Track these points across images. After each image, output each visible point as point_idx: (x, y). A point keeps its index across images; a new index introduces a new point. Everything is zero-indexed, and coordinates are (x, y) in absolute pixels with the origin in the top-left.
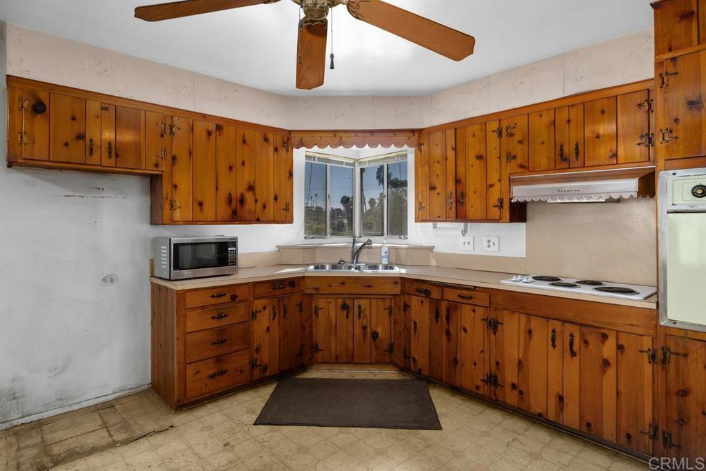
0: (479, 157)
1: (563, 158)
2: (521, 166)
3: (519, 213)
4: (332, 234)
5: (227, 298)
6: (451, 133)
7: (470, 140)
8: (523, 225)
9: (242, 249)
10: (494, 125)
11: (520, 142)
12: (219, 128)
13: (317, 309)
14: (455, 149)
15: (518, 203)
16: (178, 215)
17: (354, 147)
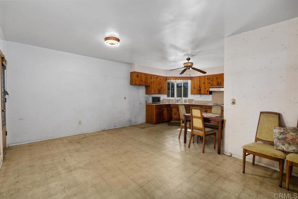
0: (204, 83)
1: (218, 84)
2: (211, 85)
3: (211, 93)
4: (171, 97)
5: (161, 107)
6: (198, 78)
7: (202, 80)
8: (211, 95)
9: (161, 99)
10: (207, 77)
11: (211, 81)
12: (157, 77)
13: (173, 110)
14: (199, 81)
15: (211, 91)
16: (152, 93)
17: (182, 80)
